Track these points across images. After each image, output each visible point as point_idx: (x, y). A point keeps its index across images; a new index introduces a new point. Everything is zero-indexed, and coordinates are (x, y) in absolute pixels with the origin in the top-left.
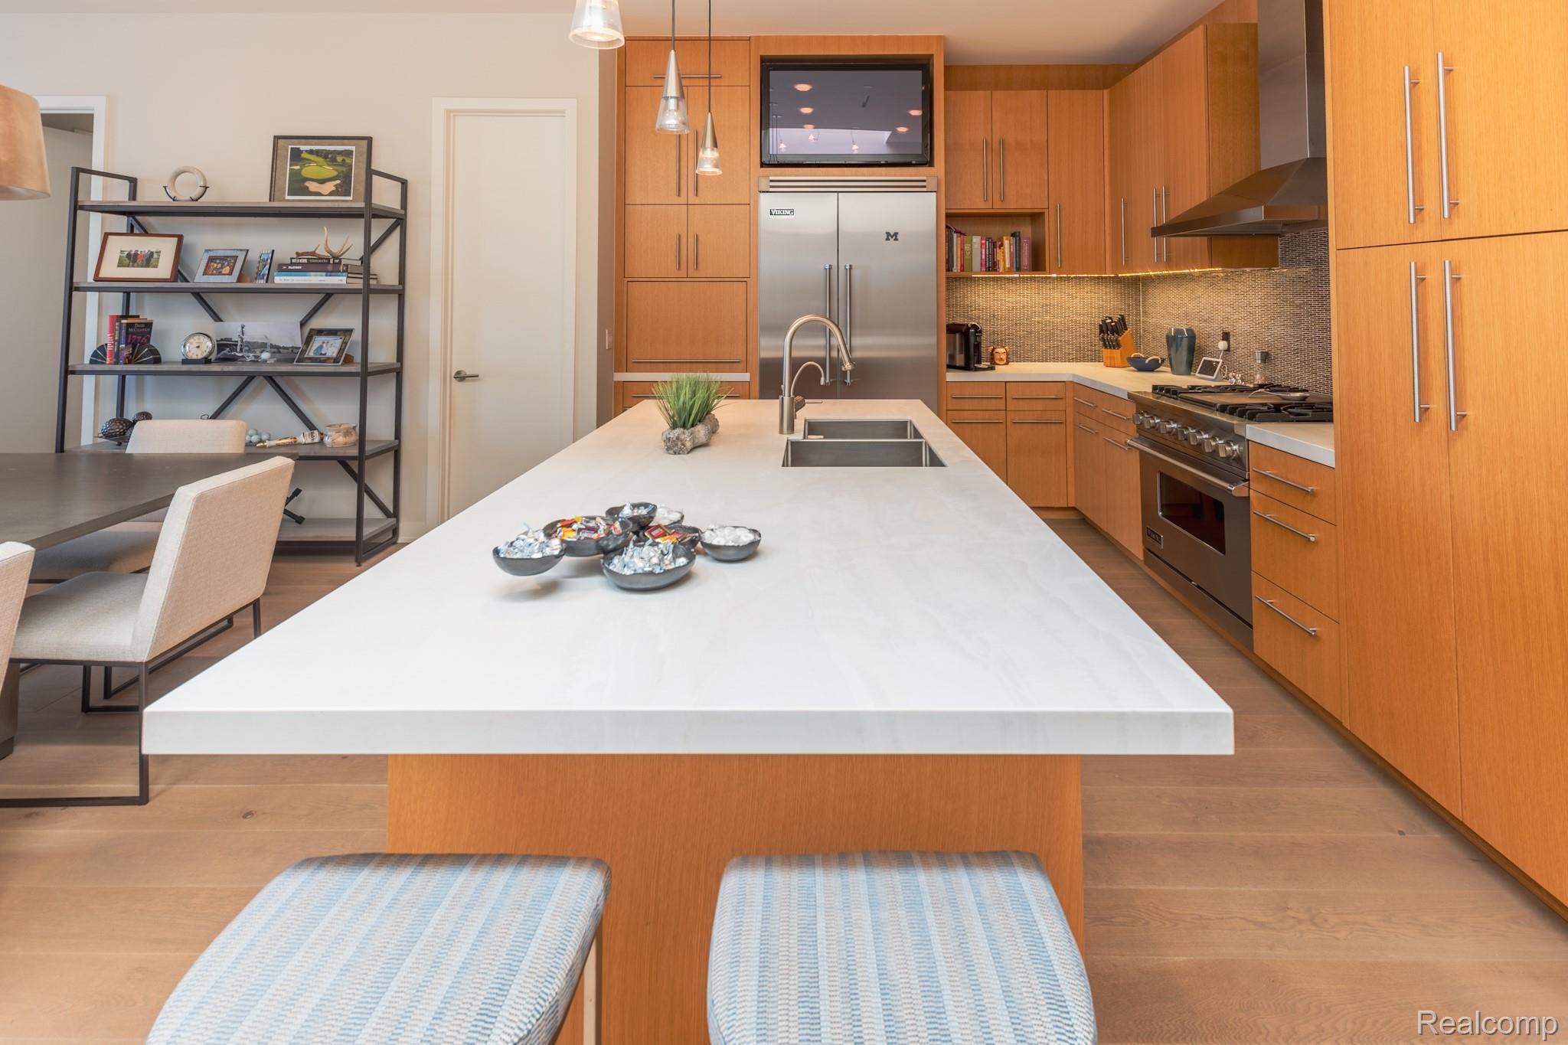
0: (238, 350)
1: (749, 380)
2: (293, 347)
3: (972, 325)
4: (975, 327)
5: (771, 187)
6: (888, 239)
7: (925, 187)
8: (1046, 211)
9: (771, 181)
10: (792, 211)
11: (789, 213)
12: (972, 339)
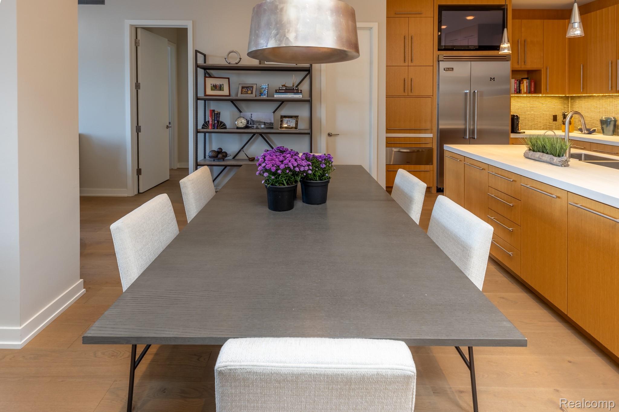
0: (249, 124)
1: (432, 137)
2: (270, 123)
3: (516, 115)
4: (517, 116)
5: (444, 59)
6: (491, 80)
7: (505, 59)
8: (542, 69)
9: (444, 56)
10: (453, 69)
11: (451, 69)
12: (515, 121)
